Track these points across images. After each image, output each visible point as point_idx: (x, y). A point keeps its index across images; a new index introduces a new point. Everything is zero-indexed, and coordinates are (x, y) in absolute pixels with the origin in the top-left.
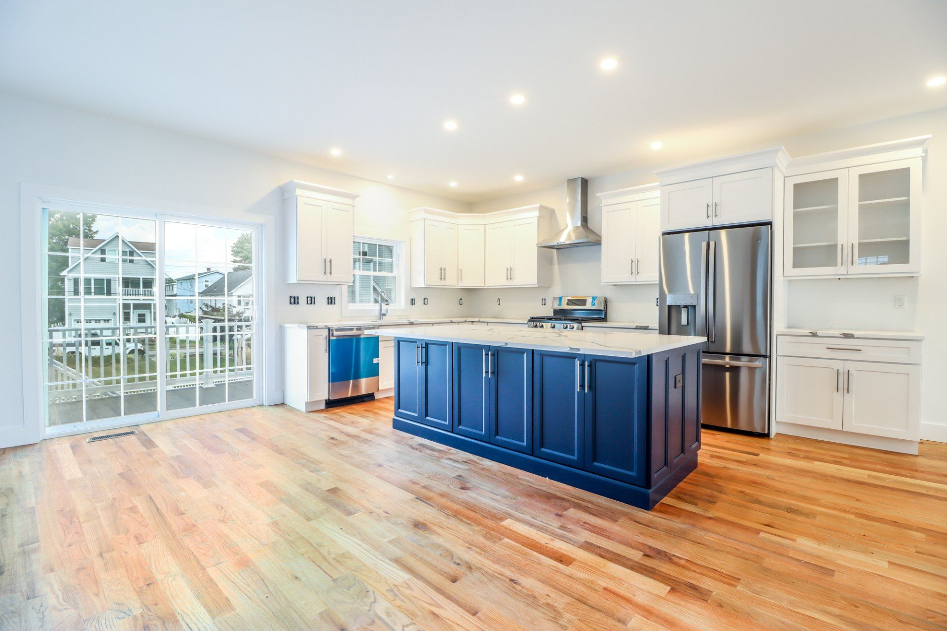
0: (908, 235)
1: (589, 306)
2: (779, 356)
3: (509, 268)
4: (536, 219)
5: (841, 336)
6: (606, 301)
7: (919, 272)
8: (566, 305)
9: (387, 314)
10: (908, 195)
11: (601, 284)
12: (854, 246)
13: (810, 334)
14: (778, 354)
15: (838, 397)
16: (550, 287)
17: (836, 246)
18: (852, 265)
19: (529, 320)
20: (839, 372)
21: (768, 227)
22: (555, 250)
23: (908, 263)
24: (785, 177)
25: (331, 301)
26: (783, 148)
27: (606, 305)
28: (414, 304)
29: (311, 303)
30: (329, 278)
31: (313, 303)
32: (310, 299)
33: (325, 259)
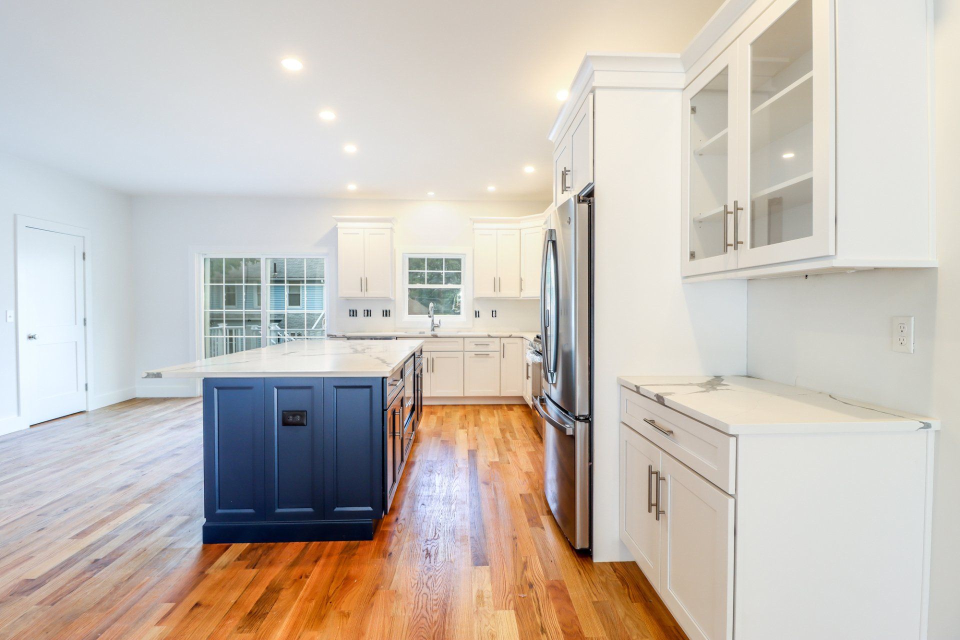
2: (622, 422)
9: (441, 327)
14: (621, 419)
23: (812, 234)
25: (386, 313)
28: (479, 317)
29: (368, 316)
30: (366, 294)
31: (370, 315)
32: (367, 312)
33: (361, 278)
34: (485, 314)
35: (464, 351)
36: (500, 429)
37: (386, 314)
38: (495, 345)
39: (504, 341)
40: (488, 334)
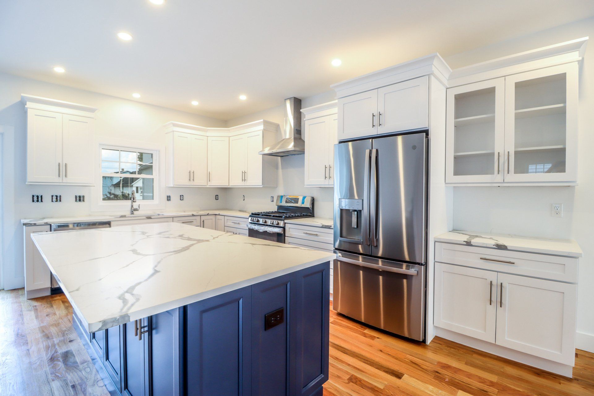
0: (564, 143)
1: (299, 204)
2: (437, 262)
3: (244, 172)
4: (261, 132)
5: (495, 247)
6: (313, 201)
7: (576, 181)
8: (285, 203)
10: (564, 102)
11: (305, 186)
12: (510, 154)
13: (465, 243)
14: (435, 260)
15: (491, 309)
16: (276, 188)
17: (493, 154)
18: (508, 173)
19: (250, 215)
20: (493, 283)
21: (423, 135)
22: (280, 157)
23: (565, 172)
24: (447, 89)
25: (80, 199)
26: (438, 54)
27: (313, 204)
28: (170, 200)
29: (57, 201)
30: (65, 180)
31: (59, 200)
32: (55, 197)
33: (59, 163)
34: (175, 198)
38: (197, 221)
39: (203, 218)
40: (192, 213)
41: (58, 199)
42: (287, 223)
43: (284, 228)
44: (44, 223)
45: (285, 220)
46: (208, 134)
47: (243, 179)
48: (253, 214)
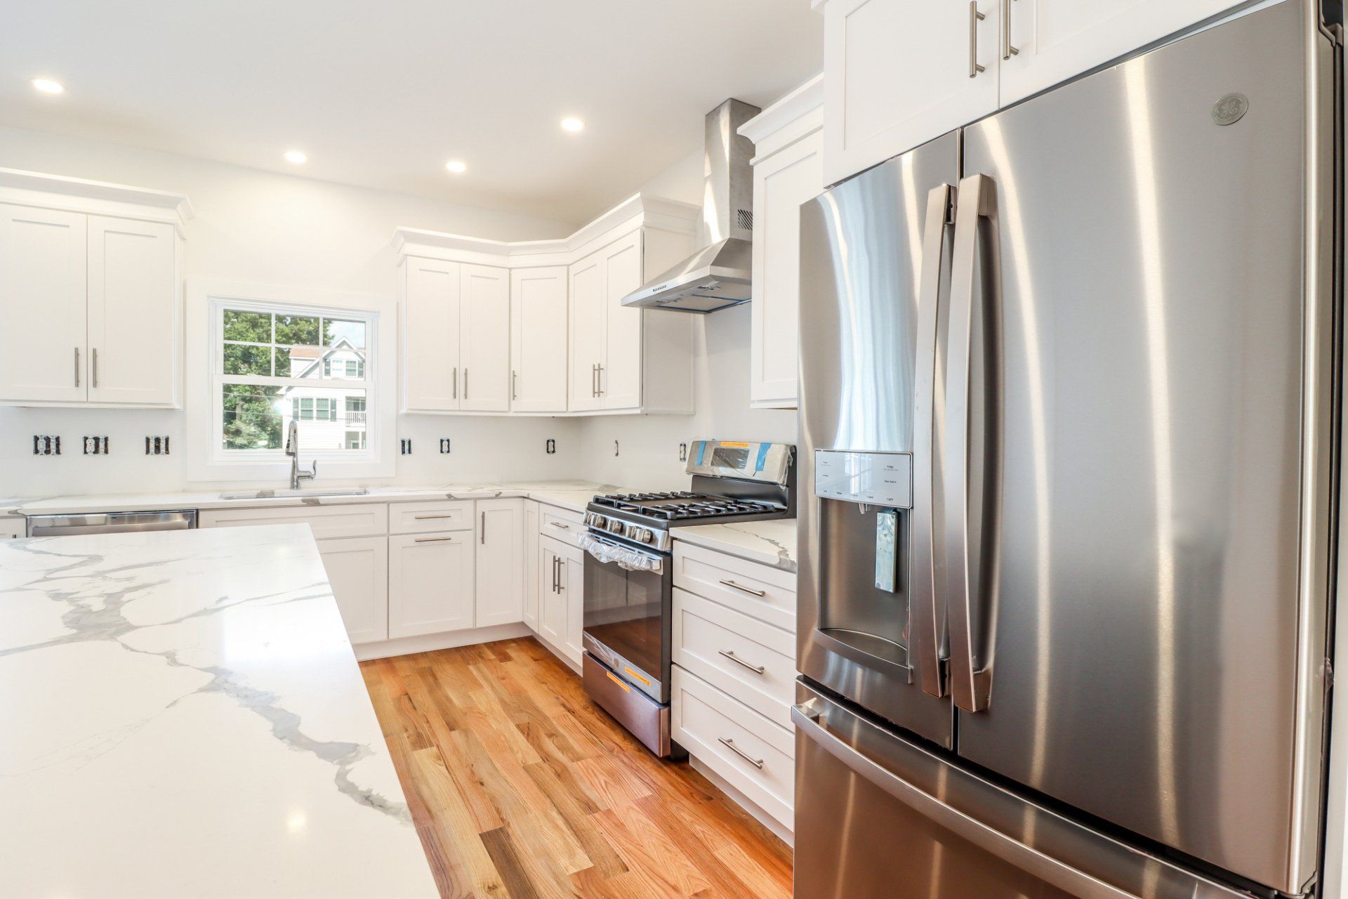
1: (747, 471)
3: (597, 367)
4: (638, 234)
6: (791, 458)
8: (711, 465)
9: (316, 477)
11: (753, 406)
16: (694, 415)
19: (590, 505)
22: (701, 317)
25: (158, 446)
27: (792, 471)
28: (410, 452)
29: (96, 451)
30: (94, 395)
31: (103, 450)
32: (93, 442)
33: (77, 350)
34: (425, 447)
35: (388, 535)
36: (518, 726)
37: (157, 449)
38: (463, 516)
39: (482, 506)
40: (447, 492)
41: (99, 445)
42: (680, 540)
43: (668, 556)
44: (9, 512)
45: (671, 529)
46: (513, 261)
47: (596, 390)
48: (597, 500)
